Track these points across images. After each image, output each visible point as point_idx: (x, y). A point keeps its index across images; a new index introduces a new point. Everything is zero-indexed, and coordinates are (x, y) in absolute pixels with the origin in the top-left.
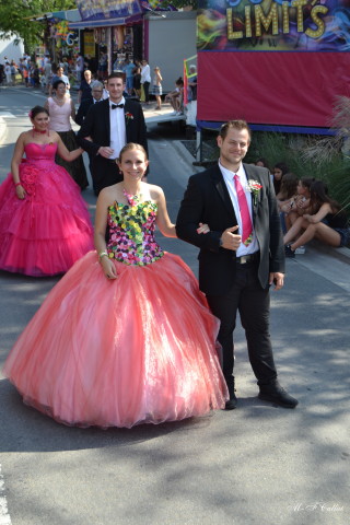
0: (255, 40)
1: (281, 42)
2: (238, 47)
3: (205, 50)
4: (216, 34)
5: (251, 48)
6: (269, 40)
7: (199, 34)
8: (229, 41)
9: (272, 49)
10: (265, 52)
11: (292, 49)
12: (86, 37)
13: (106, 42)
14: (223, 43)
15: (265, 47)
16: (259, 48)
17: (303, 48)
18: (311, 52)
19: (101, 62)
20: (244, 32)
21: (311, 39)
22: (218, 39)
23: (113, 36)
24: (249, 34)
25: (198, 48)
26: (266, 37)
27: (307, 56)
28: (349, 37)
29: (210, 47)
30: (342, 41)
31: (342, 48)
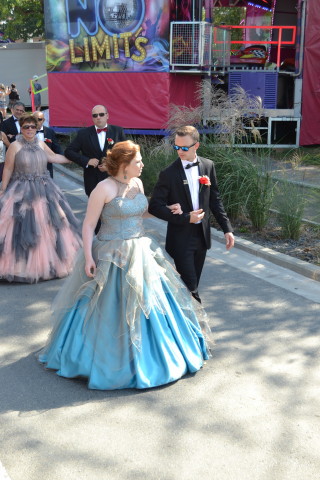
0: (92, 64)
1: (113, 65)
2: (79, 69)
3: (54, 71)
4: (62, 59)
5: (89, 70)
6: (104, 64)
7: (51, 61)
8: (72, 64)
9: (107, 70)
10: (101, 73)
11: (122, 70)
14: (68, 67)
15: (101, 69)
16: (96, 69)
17: (131, 70)
18: (137, 72)
20: (84, 57)
21: (136, 63)
22: (63, 63)
24: (88, 59)
25: (48, 70)
26: (101, 61)
27: (134, 75)
28: (166, 61)
29: (57, 69)
30: (159, 64)
31: (160, 69)
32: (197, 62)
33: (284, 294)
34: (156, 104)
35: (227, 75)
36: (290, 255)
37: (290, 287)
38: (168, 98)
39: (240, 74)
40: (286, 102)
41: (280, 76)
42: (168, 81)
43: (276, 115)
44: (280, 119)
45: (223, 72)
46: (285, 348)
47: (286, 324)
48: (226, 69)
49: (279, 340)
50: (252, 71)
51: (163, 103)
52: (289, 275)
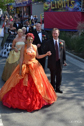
1: (64, 9)
2: (53, 11)
3: (46, 11)
4: (48, 8)
5: (56, 11)
6: (61, 9)
7: (44, 8)
8: (51, 9)
9: (62, 11)
10: (60, 12)
11: (66, 11)
12: (17, 9)
13: (22, 10)
14: (50, 10)
15: (60, 11)
16: (59, 11)
17: (69, 11)
18: (71, 12)
19: (21, 15)
21: (71, 8)
23: (23, 9)
24: (56, 8)
25: (44, 11)
26: (60, 8)
28: (80, 8)
30: (78, 9)
31: (78, 11)
38: (80, 20)
42: (81, 14)
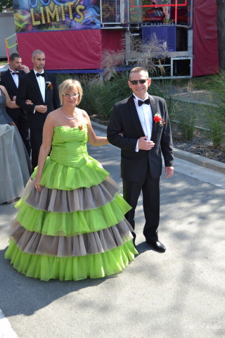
0: (47, 25)
1: (62, 25)
2: (38, 29)
3: (21, 32)
4: (26, 23)
5: (45, 30)
6: (55, 25)
7: (16, 23)
8: (33, 26)
9: (57, 29)
10: (53, 31)
11: (68, 29)
14: (30, 28)
15: (53, 29)
16: (50, 29)
17: (74, 28)
18: (78, 30)
20: (41, 21)
21: (78, 23)
22: (27, 25)
24: (44, 22)
25: (17, 31)
26: (53, 23)
27: (76, 31)
28: (98, 21)
29: (23, 30)
30: (94, 23)
31: (94, 27)
32: (119, 21)
33: (184, 177)
34: (92, 51)
35: (141, 29)
36: (187, 151)
37: (187, 173)
38: (100, 47)
39: (150, 28)
40: (182, 46)
41: (178, 28)
42: (100, 35)
43: (175, 56)
44: (179, 59)
45: (138, 28)
46: (186, 214)
47: (186, 197)
48: (140, 25)
49: (181, 208)
50: (158, 25)
51: (97, 51)
52: (187, 164)
